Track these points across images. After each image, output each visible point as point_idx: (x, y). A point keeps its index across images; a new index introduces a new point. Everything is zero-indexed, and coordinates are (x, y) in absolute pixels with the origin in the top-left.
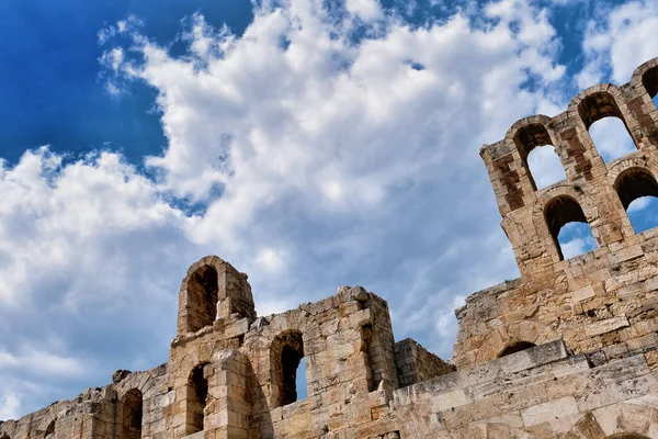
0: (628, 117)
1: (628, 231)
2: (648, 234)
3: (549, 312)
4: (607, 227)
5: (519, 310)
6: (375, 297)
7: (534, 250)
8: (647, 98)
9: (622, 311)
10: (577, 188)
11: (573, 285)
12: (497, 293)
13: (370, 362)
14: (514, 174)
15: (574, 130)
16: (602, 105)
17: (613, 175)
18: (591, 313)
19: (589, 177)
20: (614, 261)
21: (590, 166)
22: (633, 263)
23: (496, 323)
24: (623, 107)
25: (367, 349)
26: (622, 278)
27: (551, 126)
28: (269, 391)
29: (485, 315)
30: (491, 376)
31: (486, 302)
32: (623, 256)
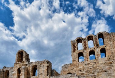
0: (94, 41)
1: (89, 59)
2: (91, 60)
3: (75, 69)
4: (86, 58)
5: (71, 68)
6: (50, 62)
7: (75, 59)
8: (98, 39)
9: (85, 71)
10: (84, 51)
11: (79, 66)
12: (68, 65)
13: (48, 72)
14: (75, 47)
15: (86, 41)
16: (91, 38)
17: (89, 50)
18: (81, 70)
19: (86, 50)
20: (86, 63)
21: (86, 48)
22: (88, 64)
23: (67, 69)
24: (94, 39)
25: (47, 70)
26: (86, 66)
27: (83, 40)
28: (31, 74)
29: (66, 68)
30: (65, 77)
31: (66, 66)
32: (87, 63)
